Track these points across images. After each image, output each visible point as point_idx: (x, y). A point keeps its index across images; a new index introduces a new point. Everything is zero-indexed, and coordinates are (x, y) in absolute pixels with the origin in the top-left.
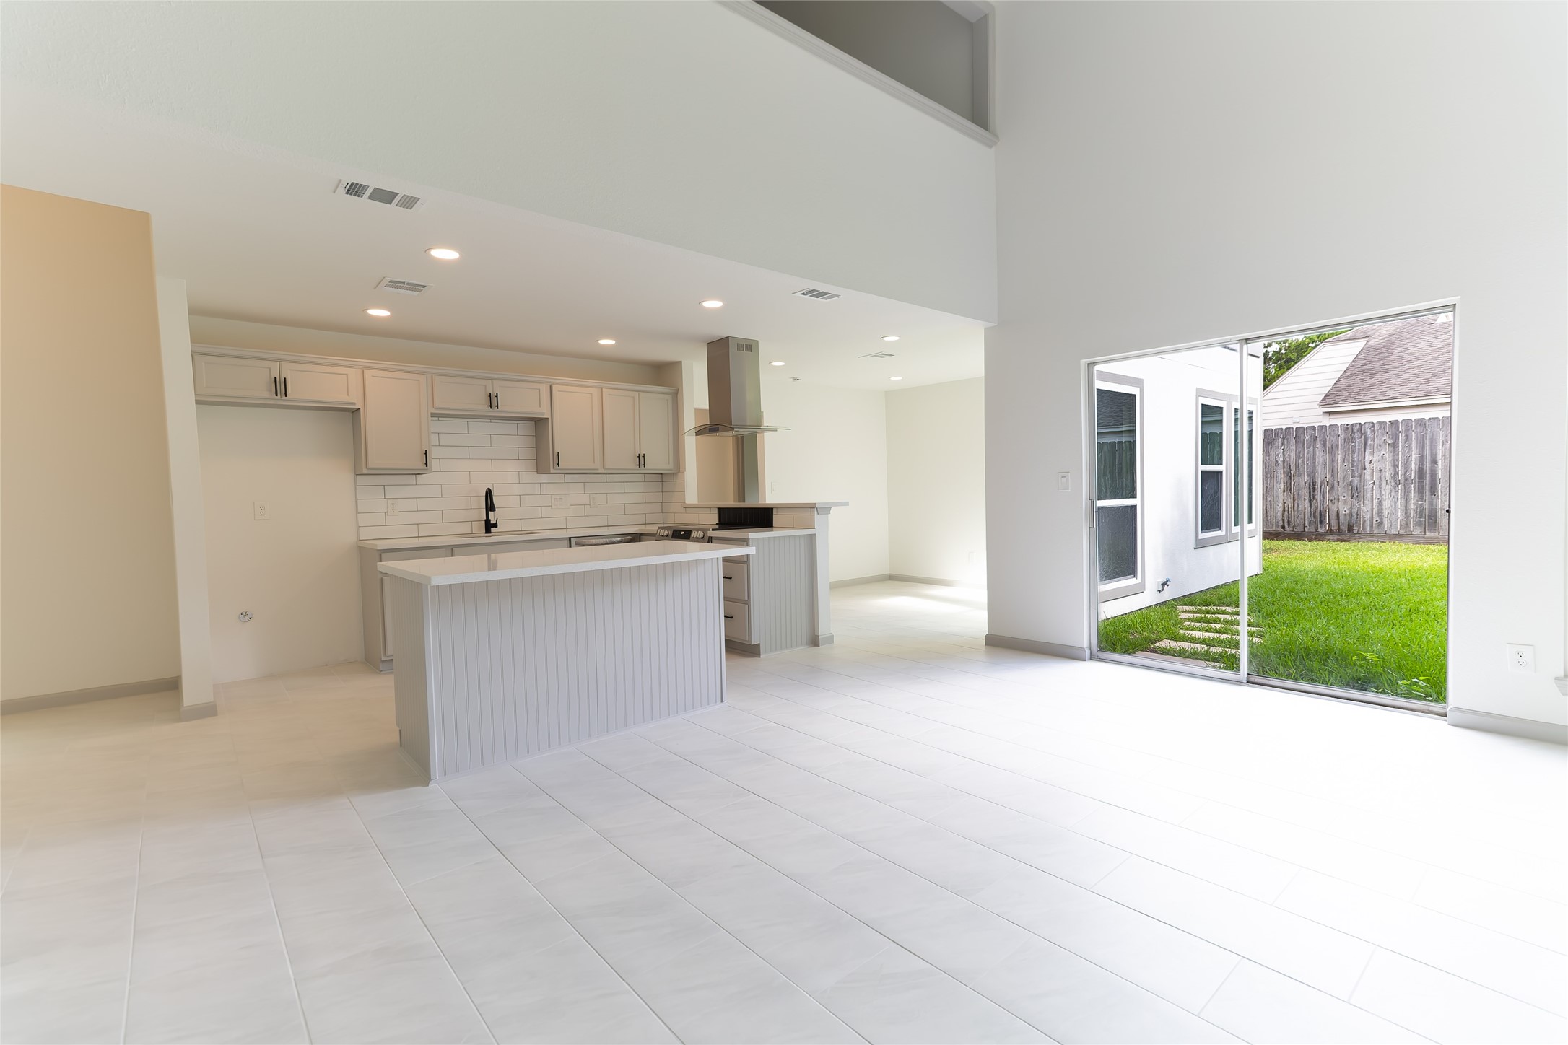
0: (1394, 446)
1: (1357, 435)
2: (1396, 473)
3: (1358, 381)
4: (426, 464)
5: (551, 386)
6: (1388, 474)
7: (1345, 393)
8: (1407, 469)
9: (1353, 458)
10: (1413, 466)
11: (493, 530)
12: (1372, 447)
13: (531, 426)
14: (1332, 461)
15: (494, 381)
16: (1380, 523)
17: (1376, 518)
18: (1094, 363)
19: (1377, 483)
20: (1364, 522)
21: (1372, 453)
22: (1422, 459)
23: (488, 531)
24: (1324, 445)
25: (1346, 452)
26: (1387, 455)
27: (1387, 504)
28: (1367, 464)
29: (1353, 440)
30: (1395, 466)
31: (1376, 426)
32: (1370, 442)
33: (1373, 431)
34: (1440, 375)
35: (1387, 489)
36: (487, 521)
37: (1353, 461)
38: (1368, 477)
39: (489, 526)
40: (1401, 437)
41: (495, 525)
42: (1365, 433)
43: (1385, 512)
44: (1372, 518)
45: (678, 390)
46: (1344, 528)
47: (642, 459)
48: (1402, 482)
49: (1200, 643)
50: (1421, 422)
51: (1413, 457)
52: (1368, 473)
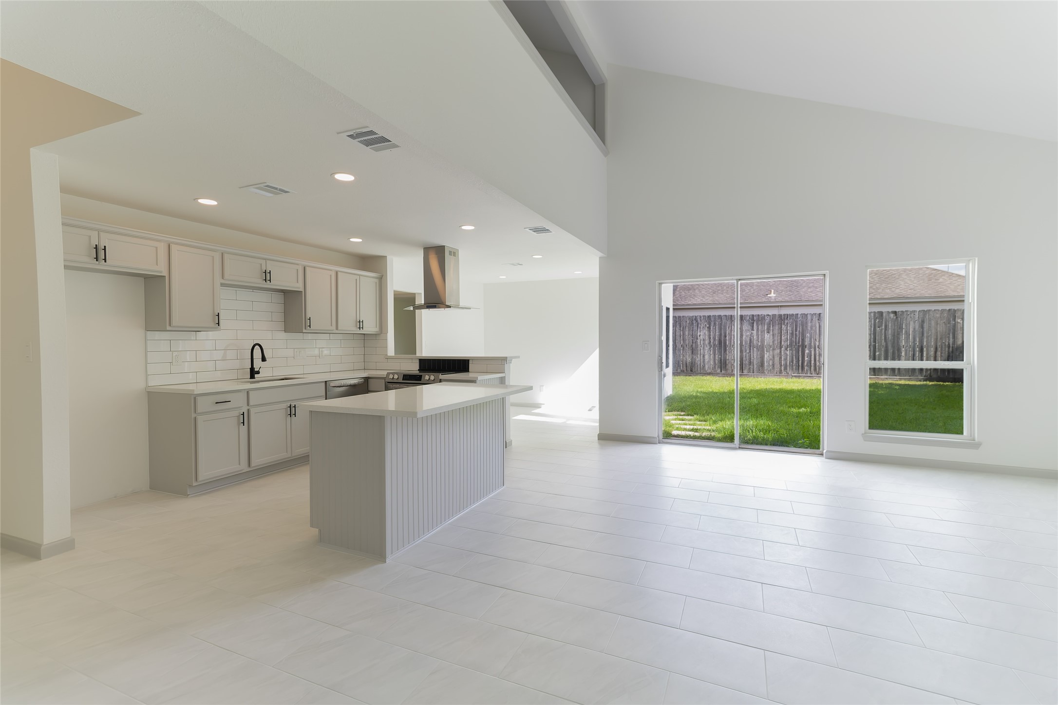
0: (709, 328)
1: (694, 322)
2: (710, 342)
3: (683, 293)
4: (218, 324)
5: (304, 268)
6: (707, 342)
7: (679, 299)
8: (714, 339)
9: (692, 333)
10: (717, 338)
11: (256, 376)
12: (700, 328)
13: (281, 295)
14: (684, 334)
15: (268, 261)
16: (704, 366)
17: (702, 364)
18: (662, 283)
19: (702, 346)
20: (697, 366)
21: (700, 331)
22: (720, 335)
23: (252, 377)
24: (680, 326)
25: (689, 330)
26: (706, 332)
27: (707, 357)
28: (698, 336)
29: (692, 323)
30: (710, 338)
31: (702, 317)
32: (699, 326)
33: (701, 320)
34: (716, 293)
35: (707, 348)
36: (252, 369)
37: (692, 335)
38: (699, 344)
39: (253, 373)
40: (712, 324)
41: (258, 372)
42: (698, 321)
43: (706, 361)
44: (700, 364)
45: (383, 276)
46: (689, 369)
47: (361, 323)
48: (713, 346)
49: (690, 431)
50: (720, 316)
51: (717, 334)
52: (699, 341)
